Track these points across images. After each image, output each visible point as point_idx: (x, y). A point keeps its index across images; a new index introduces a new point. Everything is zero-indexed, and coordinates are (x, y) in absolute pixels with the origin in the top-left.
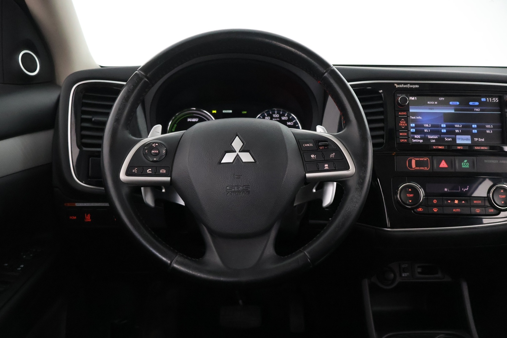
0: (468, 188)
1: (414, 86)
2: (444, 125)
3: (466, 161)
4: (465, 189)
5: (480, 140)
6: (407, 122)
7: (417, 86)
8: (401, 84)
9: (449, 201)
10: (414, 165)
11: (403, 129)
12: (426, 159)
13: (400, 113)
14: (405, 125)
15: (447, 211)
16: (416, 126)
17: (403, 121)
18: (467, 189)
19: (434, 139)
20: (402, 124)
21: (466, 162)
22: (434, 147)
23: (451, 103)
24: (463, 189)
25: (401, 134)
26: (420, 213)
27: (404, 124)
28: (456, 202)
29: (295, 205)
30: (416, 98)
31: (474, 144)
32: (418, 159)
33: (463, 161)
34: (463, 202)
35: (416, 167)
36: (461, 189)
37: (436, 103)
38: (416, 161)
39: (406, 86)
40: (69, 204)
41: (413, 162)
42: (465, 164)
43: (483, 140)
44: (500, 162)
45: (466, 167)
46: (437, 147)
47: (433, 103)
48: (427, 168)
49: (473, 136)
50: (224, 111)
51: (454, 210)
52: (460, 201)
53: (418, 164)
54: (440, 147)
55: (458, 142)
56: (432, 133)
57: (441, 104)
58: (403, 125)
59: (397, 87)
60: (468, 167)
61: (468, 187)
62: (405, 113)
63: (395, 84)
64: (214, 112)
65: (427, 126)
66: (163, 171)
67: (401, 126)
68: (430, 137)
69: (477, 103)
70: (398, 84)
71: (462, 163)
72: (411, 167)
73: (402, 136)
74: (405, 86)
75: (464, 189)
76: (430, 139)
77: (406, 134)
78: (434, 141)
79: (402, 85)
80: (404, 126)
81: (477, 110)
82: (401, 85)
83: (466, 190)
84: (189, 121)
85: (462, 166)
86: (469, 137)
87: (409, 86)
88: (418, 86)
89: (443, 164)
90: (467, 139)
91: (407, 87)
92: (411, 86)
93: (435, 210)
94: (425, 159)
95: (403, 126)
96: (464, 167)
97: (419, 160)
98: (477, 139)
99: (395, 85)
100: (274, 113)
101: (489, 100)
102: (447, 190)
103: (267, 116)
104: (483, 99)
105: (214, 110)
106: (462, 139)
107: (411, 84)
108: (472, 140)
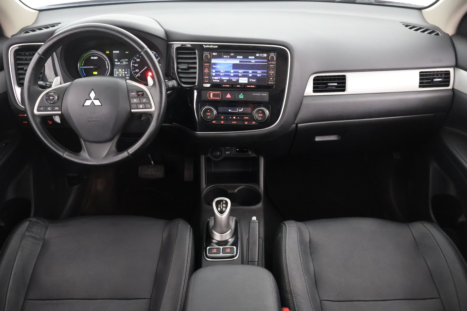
1: (215, 47)
2: (232, 71)
3: (242, 94)
4: (241, 110)
5: (253, 80)
6: (209, 70)
7: (217, 47)
9: (230, 117)
10: (211, 96)
13: (205, 64)
15: (229, 123)
16: (216, 72)
17: (207, 69)
18: (242, 110)
19: (226, 80)
21: (242, 95)
22: (224, 86)
23: (238, 57)
24: (239, 110)
25: (205, 77)
26: (214, 124)
28: (234, 118)
29: (142, 119)
30: (217, 54)
31: (249, 83)
32: (214, 93)
33: (240, 94)
34: (238, 118)
35: (213, 97)
37: (229, 57)
38: (213, 94)
40: (21, 115)
41: (211, 94)
43: (255, 81)
44: (262, 95)
45: (241, 97)
47: (227, 57)
48: (218, 98)
49: (249, 78)
50: (114, 52)
51: (233, 122)
52: (236, 117)
54: (227, 86)
55: (240, 82)
56: (225, 76)
57: (232, 57)
60: (243, 97)
62: (208, 64)
65: (223, 71)
66: (57, 108)
68: (223, 78)
69: (253, 57)
70: (206, 45)
72: (210, 98)
73: (206, 78)
74: (209, 47)
76: (224, 80)
77: (208, 77)
78: (226, 81)
81: (253, 62)
84: (92, 59)
85: (239, 97)
86: (247, 79)
87: (211, 46)
90: (246, 80)
92: (213, 47)
93: (222, 122)
94: (218, 93)
95: (207, 72)
98: (251, 80)
99: (204, 46)
101: (261, 55)
102: (230, 111)
104: (257, 55)
105: (107, 51)
106: (243, 80)
107: (213, 45)
108: (248, 80)
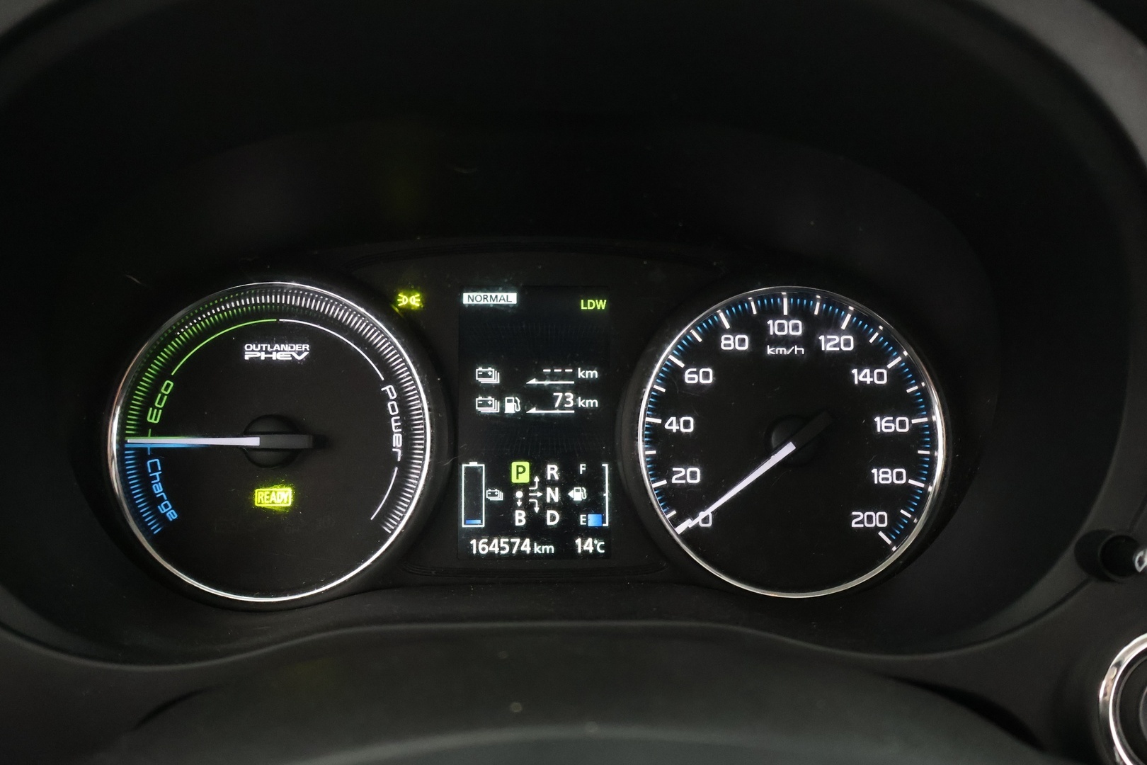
50: (470, 298)
64: (411, 300)
84: (255, 361)
100: (777, 313)
103: (734, 330)
105: (409, 291)
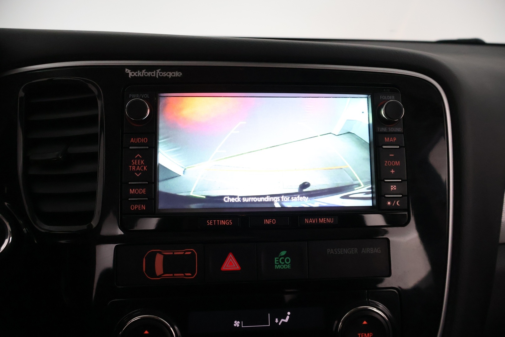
0: (288, 317)
1: (170, 75)
3: (283, 253)
4: (282, 320)
7: (177, 74)
8: (140, 68)
10: (159, 268)
11: (138, 179)
12: (190, 253)
13: (132, 140)
14: (143, 168)
17: (138, 158)
18: (286, 320)
20: (136, 166)
21: (285, 256)
22: (210, 223)
24: (277, 321)
25: (132, 191)
27: (140, 166)
32: (169, 253)
33: (277, 254)
35: (165, 272)
36: (273, 320)
38: (165, 257)
39: (151, 73)
41: (159, 260)
42: (283, 261)
44: (364, 251)
45: (284, 267)
46: (216, 222)
48: (190, 274)
53: (169, 264)
54: (222, 222)
58: (138, 168)
59: (130, 75)
60: (288, 267)
61: (289, 313)
62: (144, 140)
63: (126, 70)
67: (134, 172)
70: (134, 68)
71: (276, 258)
72: (153, 274)
73: (134, 196)
74: (149, 74)
75: (279, 321)
77: (144, 191)
79: (144, 71)
80: (140, 171)
82: (141, 71)
83: (283, 322)
85: (274, 264)
87: (158, 73)
88: (181, 74)
89: (231, 264)
91: (154, 75)
92: (165, 74)
94: (187, 253)
95: (138, 172)
96: (279, 267)
97: (173, 255)
99: (128, 71)
102: (240, 324)
107: (165, 69)
